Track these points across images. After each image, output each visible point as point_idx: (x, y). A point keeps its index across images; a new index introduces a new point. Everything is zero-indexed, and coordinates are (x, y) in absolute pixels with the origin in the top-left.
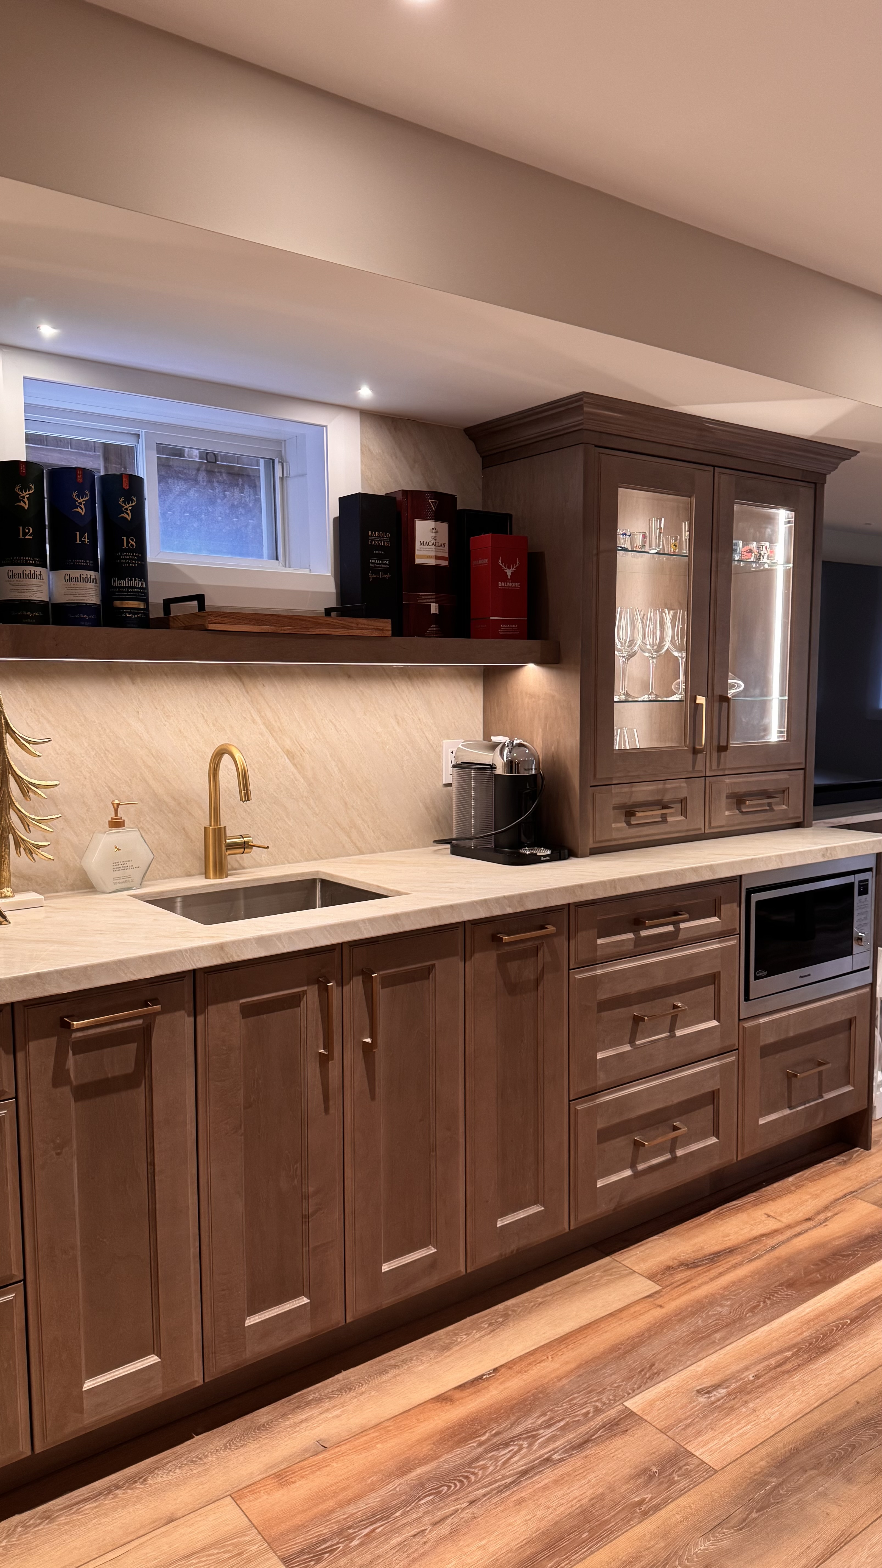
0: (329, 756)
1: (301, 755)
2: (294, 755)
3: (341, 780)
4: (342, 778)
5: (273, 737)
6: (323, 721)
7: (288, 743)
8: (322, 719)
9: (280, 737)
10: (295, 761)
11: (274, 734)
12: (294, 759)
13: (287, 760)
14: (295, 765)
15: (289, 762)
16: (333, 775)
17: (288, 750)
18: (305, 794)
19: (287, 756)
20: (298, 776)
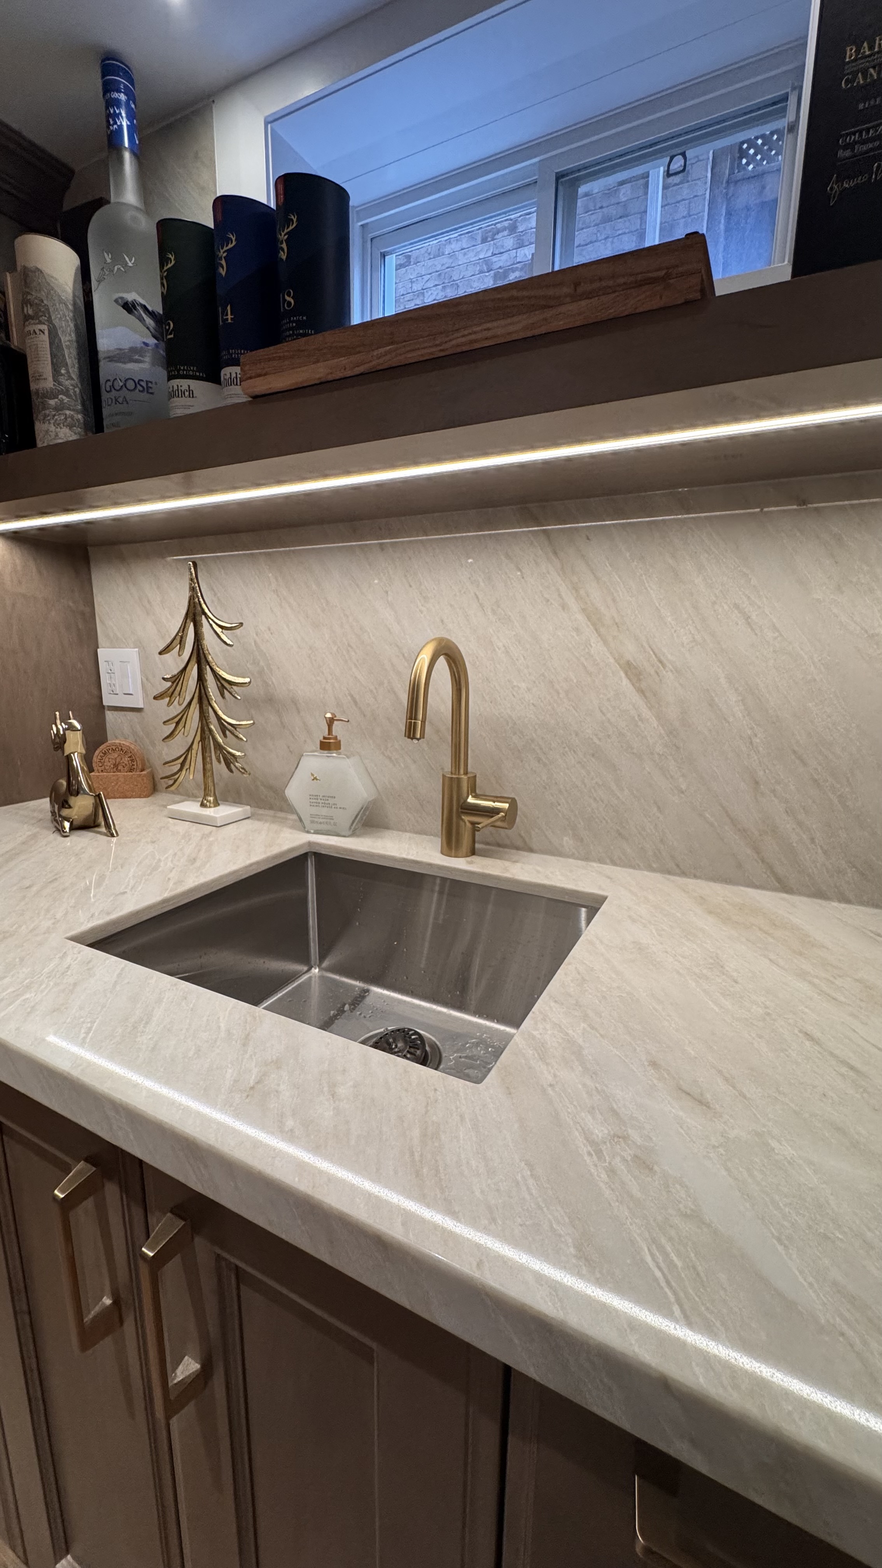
0: (723, 681)
1: (657, 673)
2: (640, 674)
3: (749, 732)
4: (752, 728)
5: (599, 635)
6: (717, 607)
7: (630, 650)
8: (714, 603)
9: (614, 637)
10: (643, 685)
11: (602, 630)
12: (639, 680)
13: (625, 681)
14: (641, 692)
15: (630, 685)
16: (731, 719)
17: (628, 663)
18: (659, 749)
19: (626, 674)
20: (646, 713)
